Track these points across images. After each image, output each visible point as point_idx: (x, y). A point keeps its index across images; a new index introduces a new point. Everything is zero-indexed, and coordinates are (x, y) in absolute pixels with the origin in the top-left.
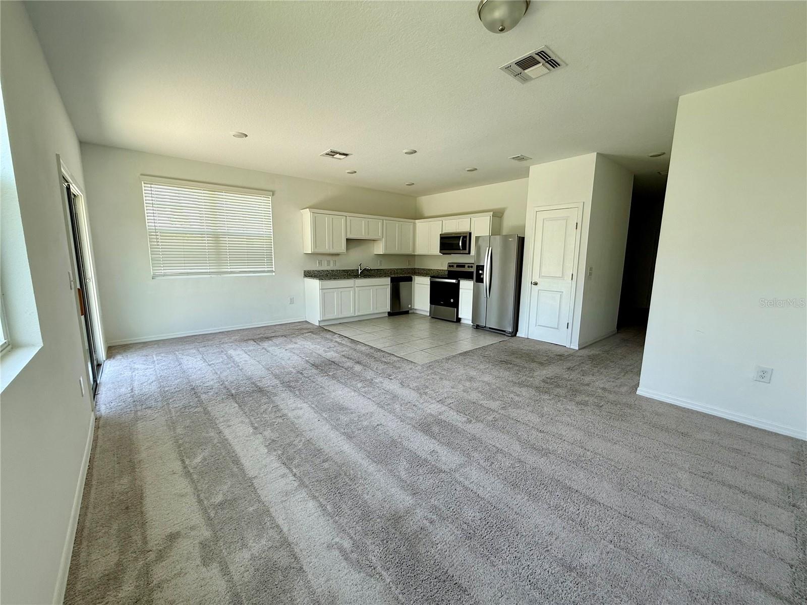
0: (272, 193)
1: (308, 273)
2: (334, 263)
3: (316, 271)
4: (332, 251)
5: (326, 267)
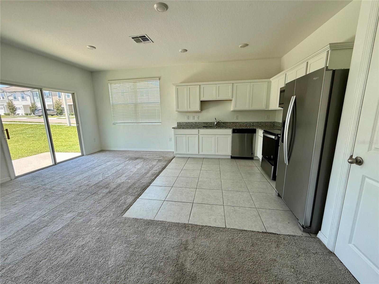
0: (158, 78)
1: (179, 124)
2: (198, 118)
3: (185, 122)
4: (189, 110)
5: (191, 120)
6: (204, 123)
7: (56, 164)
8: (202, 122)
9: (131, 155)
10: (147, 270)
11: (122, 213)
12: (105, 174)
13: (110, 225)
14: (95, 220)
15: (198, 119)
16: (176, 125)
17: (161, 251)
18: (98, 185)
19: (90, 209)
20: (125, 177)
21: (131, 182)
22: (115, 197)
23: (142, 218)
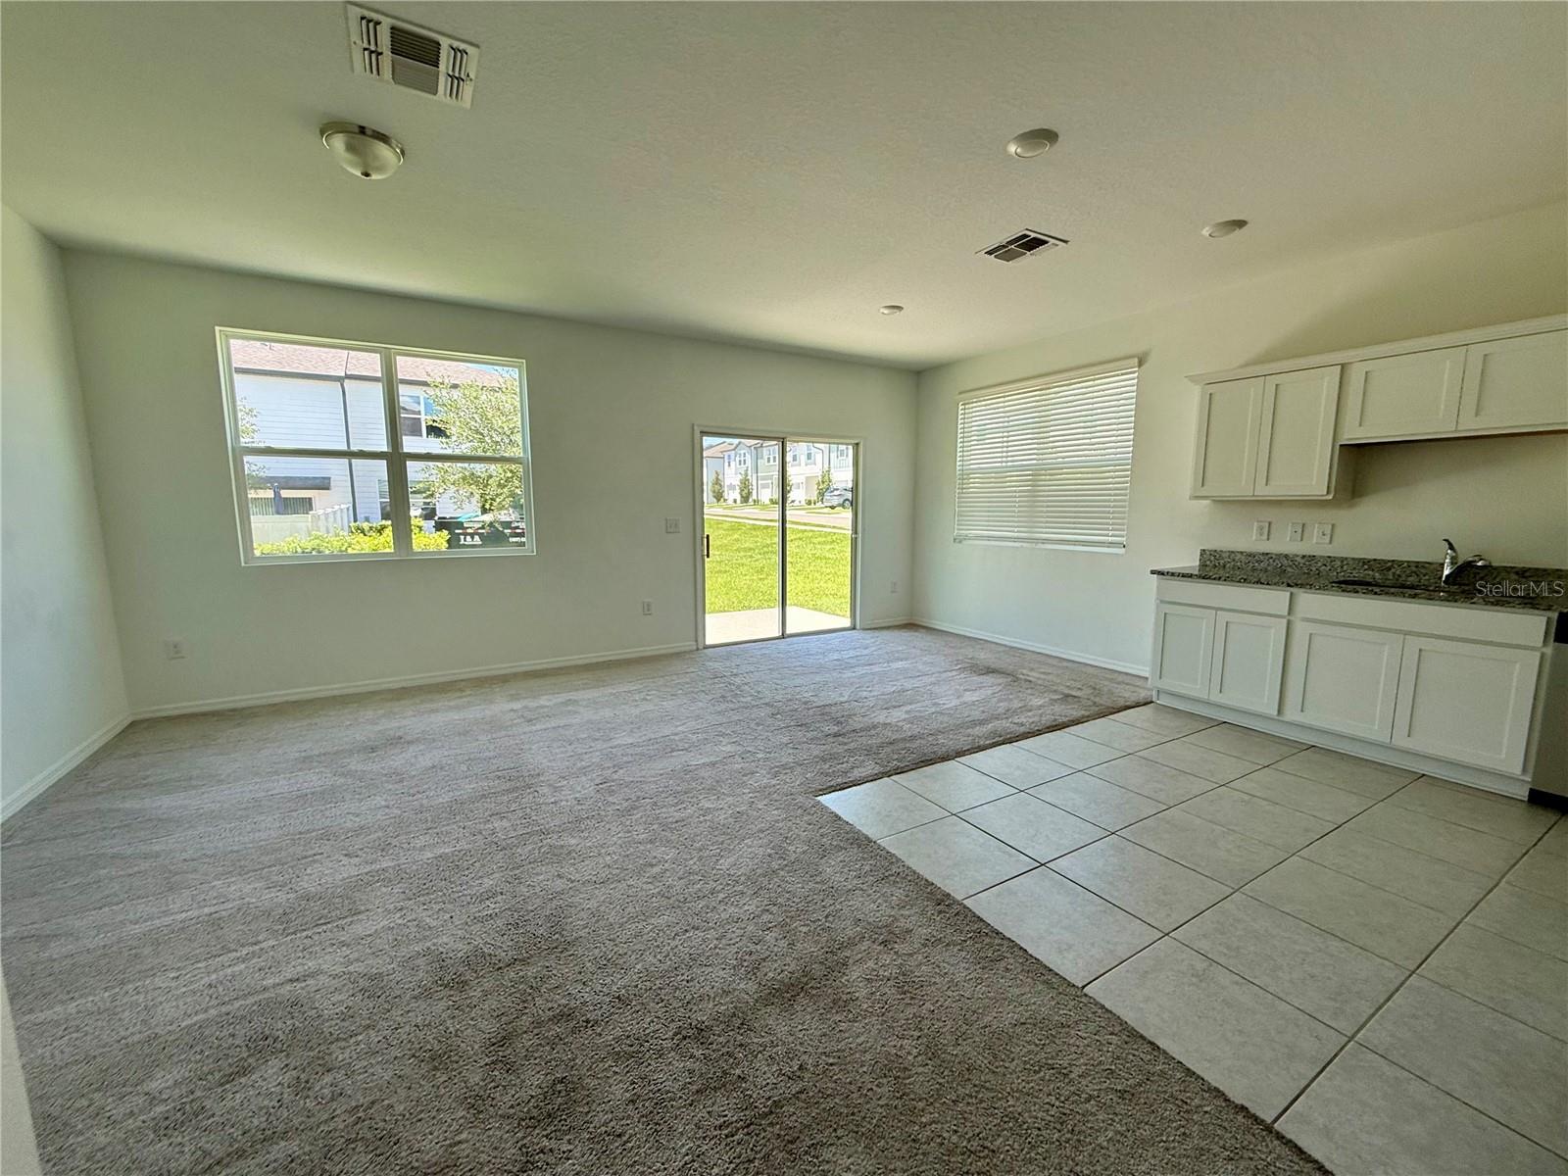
0: (1135, 361)
1: (1212, 558)
2: (1328, 532)
3: (1242, 553)
4: (1263, 491)
5: (1284, 543)
6: (1365, 562)
7: (783, 636)
8: (1353, 559)
9: (984, 657)
10: (766, 917)
11: (820, 790)
12: (864, 689)
13: (776, 801)
14: (763, 778)
15: (1330, 542)
16: (1191, 562)
17: (824, 907)
18: (827, 709)
19: (770, 753)
20: (907, 712)
21: (908, 730)
22: (841, 749)
23: (851, 822)
